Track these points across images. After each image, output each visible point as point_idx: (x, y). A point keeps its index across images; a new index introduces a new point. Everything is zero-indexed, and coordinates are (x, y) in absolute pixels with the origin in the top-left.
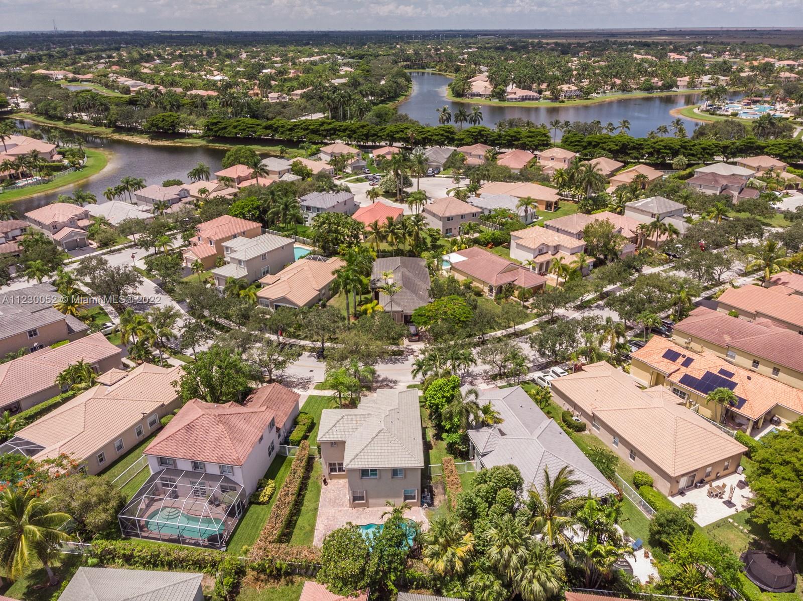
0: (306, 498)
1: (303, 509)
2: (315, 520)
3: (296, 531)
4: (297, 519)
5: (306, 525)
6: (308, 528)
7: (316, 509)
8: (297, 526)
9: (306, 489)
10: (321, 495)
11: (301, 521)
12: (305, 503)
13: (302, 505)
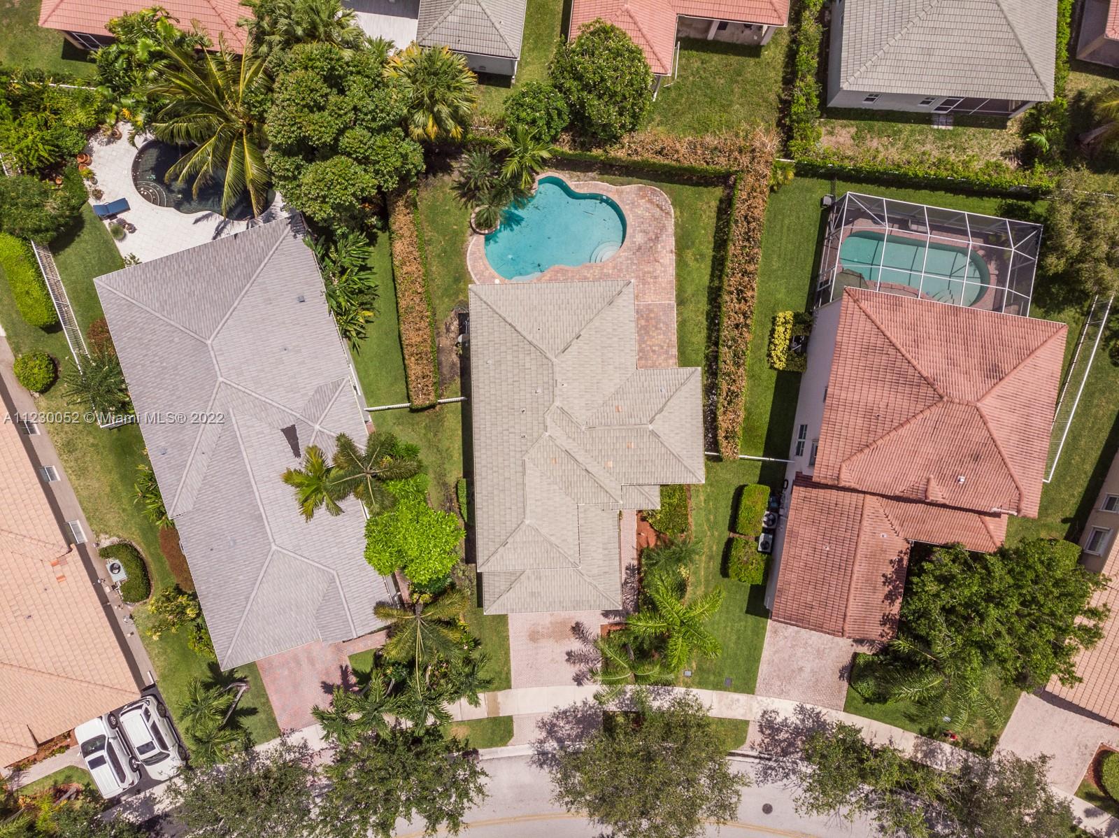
0: (704, 333)
1: (704, 306)
2: (677, 275)
3: (708, 250)
4: (712, 281)
5: (692, 264)
6: (689, 255)
7: (681, 302)
8: (709, 262)
9: (707, 357)
10: (674, 338)
11: (702, 273)
12: (703, 320)
13: (708, 314)
